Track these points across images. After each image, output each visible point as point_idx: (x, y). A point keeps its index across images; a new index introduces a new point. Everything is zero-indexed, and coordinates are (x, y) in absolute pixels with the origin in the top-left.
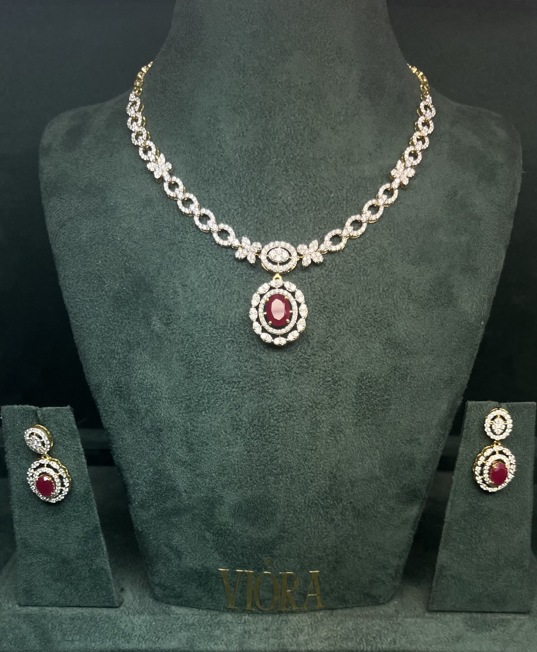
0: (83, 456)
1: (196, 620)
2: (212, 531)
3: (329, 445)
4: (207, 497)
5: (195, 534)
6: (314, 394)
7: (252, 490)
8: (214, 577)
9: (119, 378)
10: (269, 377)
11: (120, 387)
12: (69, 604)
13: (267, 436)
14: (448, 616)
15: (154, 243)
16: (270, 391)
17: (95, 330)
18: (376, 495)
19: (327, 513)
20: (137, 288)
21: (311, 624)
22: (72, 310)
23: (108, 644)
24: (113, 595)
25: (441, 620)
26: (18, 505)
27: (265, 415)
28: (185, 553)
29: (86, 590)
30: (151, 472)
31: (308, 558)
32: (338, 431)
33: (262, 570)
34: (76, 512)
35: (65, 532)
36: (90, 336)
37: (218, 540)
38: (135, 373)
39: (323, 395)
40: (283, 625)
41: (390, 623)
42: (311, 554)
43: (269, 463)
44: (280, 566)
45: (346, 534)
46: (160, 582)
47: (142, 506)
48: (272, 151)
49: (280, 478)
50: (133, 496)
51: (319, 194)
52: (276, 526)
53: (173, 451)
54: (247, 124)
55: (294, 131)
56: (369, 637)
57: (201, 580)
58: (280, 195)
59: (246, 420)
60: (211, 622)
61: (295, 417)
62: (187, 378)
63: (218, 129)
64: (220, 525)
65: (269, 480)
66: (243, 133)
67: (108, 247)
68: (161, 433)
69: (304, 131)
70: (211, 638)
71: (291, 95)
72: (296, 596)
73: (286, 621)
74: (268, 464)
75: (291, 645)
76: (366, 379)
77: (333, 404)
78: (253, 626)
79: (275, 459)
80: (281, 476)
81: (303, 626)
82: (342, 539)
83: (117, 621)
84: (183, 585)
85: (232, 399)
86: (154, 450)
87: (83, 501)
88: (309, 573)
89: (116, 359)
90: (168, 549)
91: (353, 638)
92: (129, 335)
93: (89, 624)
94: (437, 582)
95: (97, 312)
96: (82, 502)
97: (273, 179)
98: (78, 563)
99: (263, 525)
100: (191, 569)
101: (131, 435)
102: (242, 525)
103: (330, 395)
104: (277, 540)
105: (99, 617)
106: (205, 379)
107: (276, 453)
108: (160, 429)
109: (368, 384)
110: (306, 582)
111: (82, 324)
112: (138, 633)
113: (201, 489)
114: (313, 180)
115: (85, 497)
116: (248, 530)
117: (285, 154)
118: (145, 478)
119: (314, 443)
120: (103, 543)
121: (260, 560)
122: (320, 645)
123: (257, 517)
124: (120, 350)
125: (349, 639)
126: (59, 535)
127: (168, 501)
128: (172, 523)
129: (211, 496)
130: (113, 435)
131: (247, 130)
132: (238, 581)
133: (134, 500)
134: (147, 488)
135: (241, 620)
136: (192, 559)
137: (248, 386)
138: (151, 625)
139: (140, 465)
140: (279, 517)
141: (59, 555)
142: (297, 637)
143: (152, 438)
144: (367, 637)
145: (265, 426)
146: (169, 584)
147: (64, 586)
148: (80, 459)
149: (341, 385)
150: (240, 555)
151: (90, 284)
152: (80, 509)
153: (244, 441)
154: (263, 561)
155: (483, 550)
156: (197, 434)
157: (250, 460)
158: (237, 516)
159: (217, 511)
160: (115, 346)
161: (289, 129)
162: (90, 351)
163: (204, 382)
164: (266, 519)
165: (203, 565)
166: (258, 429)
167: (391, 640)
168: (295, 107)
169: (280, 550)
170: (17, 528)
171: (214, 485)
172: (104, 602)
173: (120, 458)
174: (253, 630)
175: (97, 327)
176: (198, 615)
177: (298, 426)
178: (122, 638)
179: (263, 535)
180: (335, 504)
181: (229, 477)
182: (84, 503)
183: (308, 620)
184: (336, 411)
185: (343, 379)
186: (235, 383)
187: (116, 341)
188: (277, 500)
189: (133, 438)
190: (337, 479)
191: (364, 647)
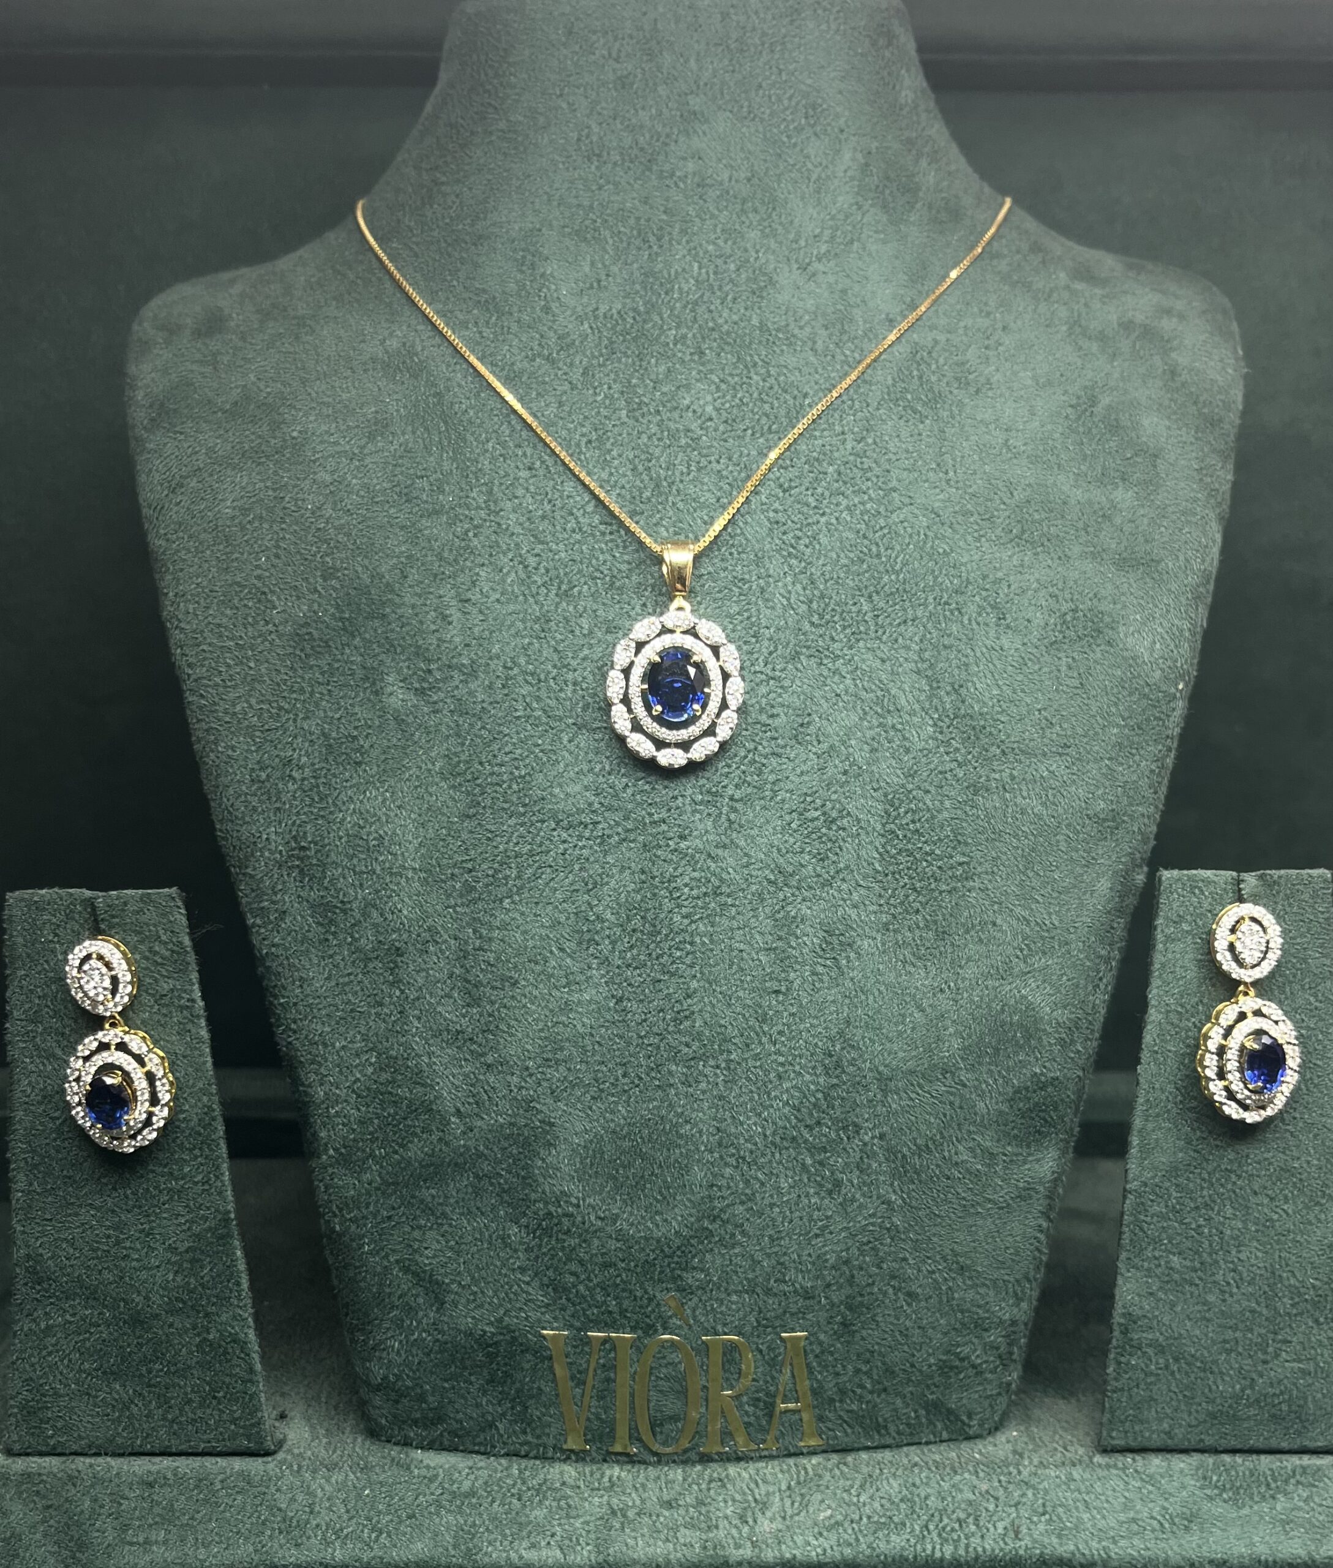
0: (203, 1022)
1: (480, 1482)
2: (524, 1221)
3: (821, 981)
4: (512, 1124)
5: (481, 1233)
6: (779, 850)
7: (628, 1102)
8: (529, 1356)
9: (300, 826)
10: (669, 810)
11: (303, 848)
12: (141, 1446)
13: (666, 957)
14: (1156, 1463)
15: (392, 511)
16: (671, 843)
17: (246, 714)
18: (945, 1115)
19: (821, 1163)
20: (352, 612)
21: (789, 1488)
22: (190, 672)
23: (244, 1550)
24: (259, 1415)
25: (1136, 1471)
26: (27, 1162)
27: (661, 905)
28: (454, 1286)
29: (189, 1402)
30: (371, 1064)
31: (776, 1295)
32: (841, 944)
33: (656, 1331)
34: (176, 1179)
35: (142, 1236)
36: (233, 729)
37: (540, 1246)
38: (341, 811)
39: (802, 852)
40: (712, 1492)
41: (1000, 1481)
42: (785, 1282)
43: (671, 1029)
44: (703, 1319)
45: (873, 1224)
46: (385, 1378)
47: (345, 1160)
48: (665, 316)
49: (701, 1067)
50: (322, 1135)
51: (777, 399)
52: (689, 1200)
53: (429, 1003)
54: (607, 263)
55: (715, 273)
56: (946, 1521)
57: (494, 1366)
58: (686, 402)
59: (613, 918)
60: (519, 1486)
61: (734, 909)
62: (468, 816)
63: (543, 275)
64: (546, 1203)
65: (670, 1072)
66: (599, 281)
67: (284, 526)
68: (399, 959)
69: (739, 275)
70: (521, 1527)
71: (705, 201)
72: (746, 1407)
73: (720, 1480)
74: (669, 1033)
75: (738, 1546)
76: (906, 813)
77: (826, 876)
78: (634, 1495)
79: (686, 1017)
80: (701, 1063)
81: (768, 1494)
82: (865, 1240)
83: (268, 1487)
84: (446, 1385)
85: (577, 867)
86: (381, 1004)
87: (194, 1148)
88: (781, 1339)
89: (294, 779)
90: (410, 1277)
91: (904, 1525)
92: (328, 720)
93: (191, 1497)
94: (1119, 1363)
95: (252, 672)
96: (191, 1150)
97: (669, 371)
98: (171, 1325)
99: (658, 1201)
100: (469, 1334)
101: (324, 969)
102: (603, 1201)
103: (819, 854)
104: (693, 1241)
105: (220, 1477)
106: (511, 817)
107: (689, 1001)
108: (398, 949)
109: (911, 826)
110: (773, 1364)
111: (215, 704)
112: (324, 1517)
113: (497, 1106)
114: (763, 371)
115: (200, 1134)
116: (617, 1215)
117: (695, 320)
118: (355, 1082)
119: (783, 975)
120: (242, 1266)
121: (650, 1300)
122: (815, 1543)
123: (642, 1177)
124: (304, 759)
125: (893, 1526)
126: (128, 1244)
127: (412, 1142)
128: (422, 1201)
129: (523, 1122)
130: (279, 973)
131: (608, 275)
132: (593, 1365)
133: (326, 1145)
134: (359, 1110)
135: (599, 1481)
136: (472, 1306)
137: (618, 834)
138: (359, 1496)
139: (343, 1047)
140: (698, 1174)
141: (122, 1304)
142: (751, 1522)
143: (378, 975)
144: (941, 1521)
145: (659, 933)
146: (409, 1383)
147: (131, 1392)
148: (193, 1031)
149: (844, 829)
150: (598, 1290)
151: (237, 608)
152: (187, 1169)
153: (608, 972)
154: (658, 1305)
155: (1234, 1271)
156: (491, 957)
157: (624, 1020)
158: (590, 1176)
159: (540, 1163)
160: (294, 750)
161: (704, 271)
162: (232, 767)
163: (509, 826)
164: (665, 1182)
165: (500, 1320)
166: (642, 941)
167: (1005, 1528)
168: (716, 226)
169: (702, 1270)
170: (19, 1228)
171: (532, 1093)
172: (234, 1436)
173: (295, 1032)
174: (634, 1506)
175: (251, 707)
176: (486, 1468)
177: (741, 932)
178: (281, 1532)
179: (657, 1226)
180: (842, 1139)
181: (569, 1069)
182: (197, 1152)
183: (780, 1476)
184: (835, 894)
185: (849, 814)
186: (586, 826)
187: (295, 737)
188: (692, 1129)
189: (328, 978)
190: (844, 1072)
191: (934, 1548)
